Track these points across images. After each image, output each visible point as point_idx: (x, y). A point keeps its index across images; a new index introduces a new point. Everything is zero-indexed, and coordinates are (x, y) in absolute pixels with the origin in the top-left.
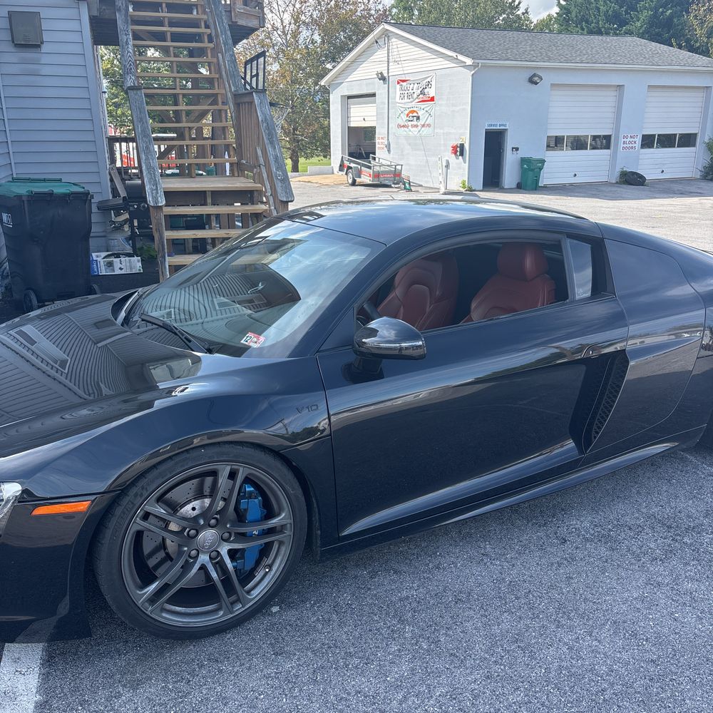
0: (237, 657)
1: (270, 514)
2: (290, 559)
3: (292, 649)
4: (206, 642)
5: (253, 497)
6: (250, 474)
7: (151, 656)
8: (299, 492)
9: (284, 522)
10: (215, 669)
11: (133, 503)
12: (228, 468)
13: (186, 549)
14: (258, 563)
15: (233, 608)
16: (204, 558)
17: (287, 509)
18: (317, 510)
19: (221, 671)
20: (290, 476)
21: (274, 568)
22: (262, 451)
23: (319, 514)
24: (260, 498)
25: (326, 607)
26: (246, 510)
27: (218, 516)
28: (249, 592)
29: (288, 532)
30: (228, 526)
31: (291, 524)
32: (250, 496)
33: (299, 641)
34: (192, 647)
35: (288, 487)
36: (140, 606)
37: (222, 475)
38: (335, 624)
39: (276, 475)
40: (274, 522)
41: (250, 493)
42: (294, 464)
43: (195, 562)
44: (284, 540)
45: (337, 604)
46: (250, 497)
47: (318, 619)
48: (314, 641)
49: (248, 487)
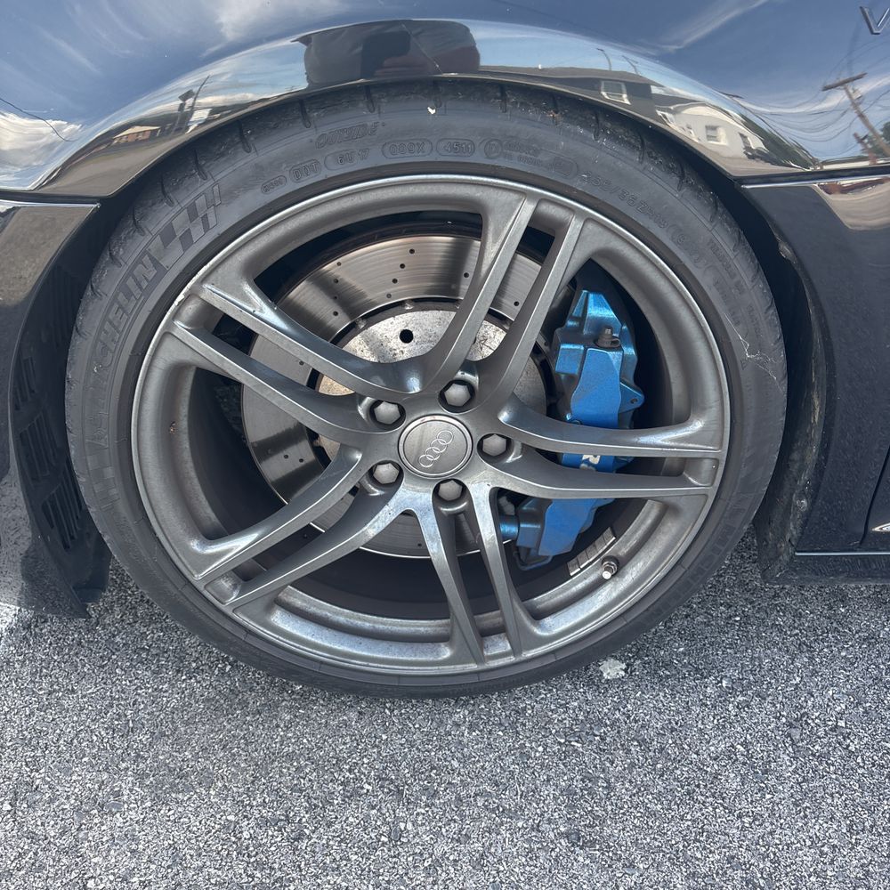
0: (459, 799)
1: (651, 413)
2: (687, 563)
3: (626, 838)
4: (394, 714)
5: (606, 341)
6: (607, 254)
7: (244, 704)
8: (776, 361)
9: (694, 450)
10: (385, 823)
11: (156, 264)
12: (526, 211)
13: (358, 456)
14: (585, 541)
15: (482, 647)
16: (414, 496)
17: (713, 412)
18: (817, 436)
19: (396, 836)
20: (755, 294)
21: (633, 572)
22: (671, 170)
23: (825, 449)
24: (630, 351)
25: (763, 713)
26: (573, 380)
27: (474, 379)
28: (538, 616)
29: (701, 485)
30: (504, 416)
31: (717, 461)
32: (597, 336)
33: (654, 814)
34: (353, 715)
35: (737, 336)
36: (201, 587)
37: (497, 234)
38: (785, 791)
39: (706, 281)
40: (658, 441)
41: (601, 325)
42: (785, 250)
43: (385, 500)
44: (682, 503)
45: (800, 721)
46: (595, 341)
47: (730, 754)
48: (702, 833)
49: (597, 304)
